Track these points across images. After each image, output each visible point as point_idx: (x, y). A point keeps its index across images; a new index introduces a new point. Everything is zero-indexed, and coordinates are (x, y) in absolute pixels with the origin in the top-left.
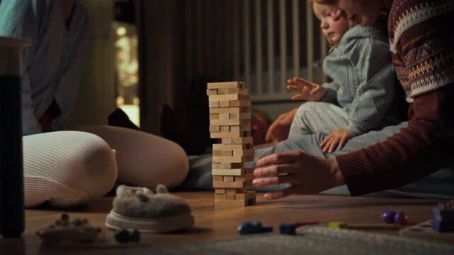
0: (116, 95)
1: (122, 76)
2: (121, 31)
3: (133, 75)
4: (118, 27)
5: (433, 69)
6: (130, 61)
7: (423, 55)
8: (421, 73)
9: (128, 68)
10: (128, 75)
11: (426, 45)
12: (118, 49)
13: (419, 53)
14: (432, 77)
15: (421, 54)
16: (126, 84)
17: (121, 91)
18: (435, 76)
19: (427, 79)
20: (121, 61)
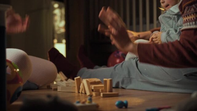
0: (54, 38)
1: (56, 28)
2: (56, 6)
3: (62, 28)
4: (54, 4)
5: (195, 18)
6: (61, 21)
7: (191, 11)
8: (189, 19)
9: (60, 24)
10: (60, 28)
11: (194, 6)
12: (55, 15)
13: (189, 9)
14: (194, 23)
15: (191, 10)
16: (58, 32)
17: (56, 36)
18: (195, 22)
19: (191, 23)
20: (56, 21)
